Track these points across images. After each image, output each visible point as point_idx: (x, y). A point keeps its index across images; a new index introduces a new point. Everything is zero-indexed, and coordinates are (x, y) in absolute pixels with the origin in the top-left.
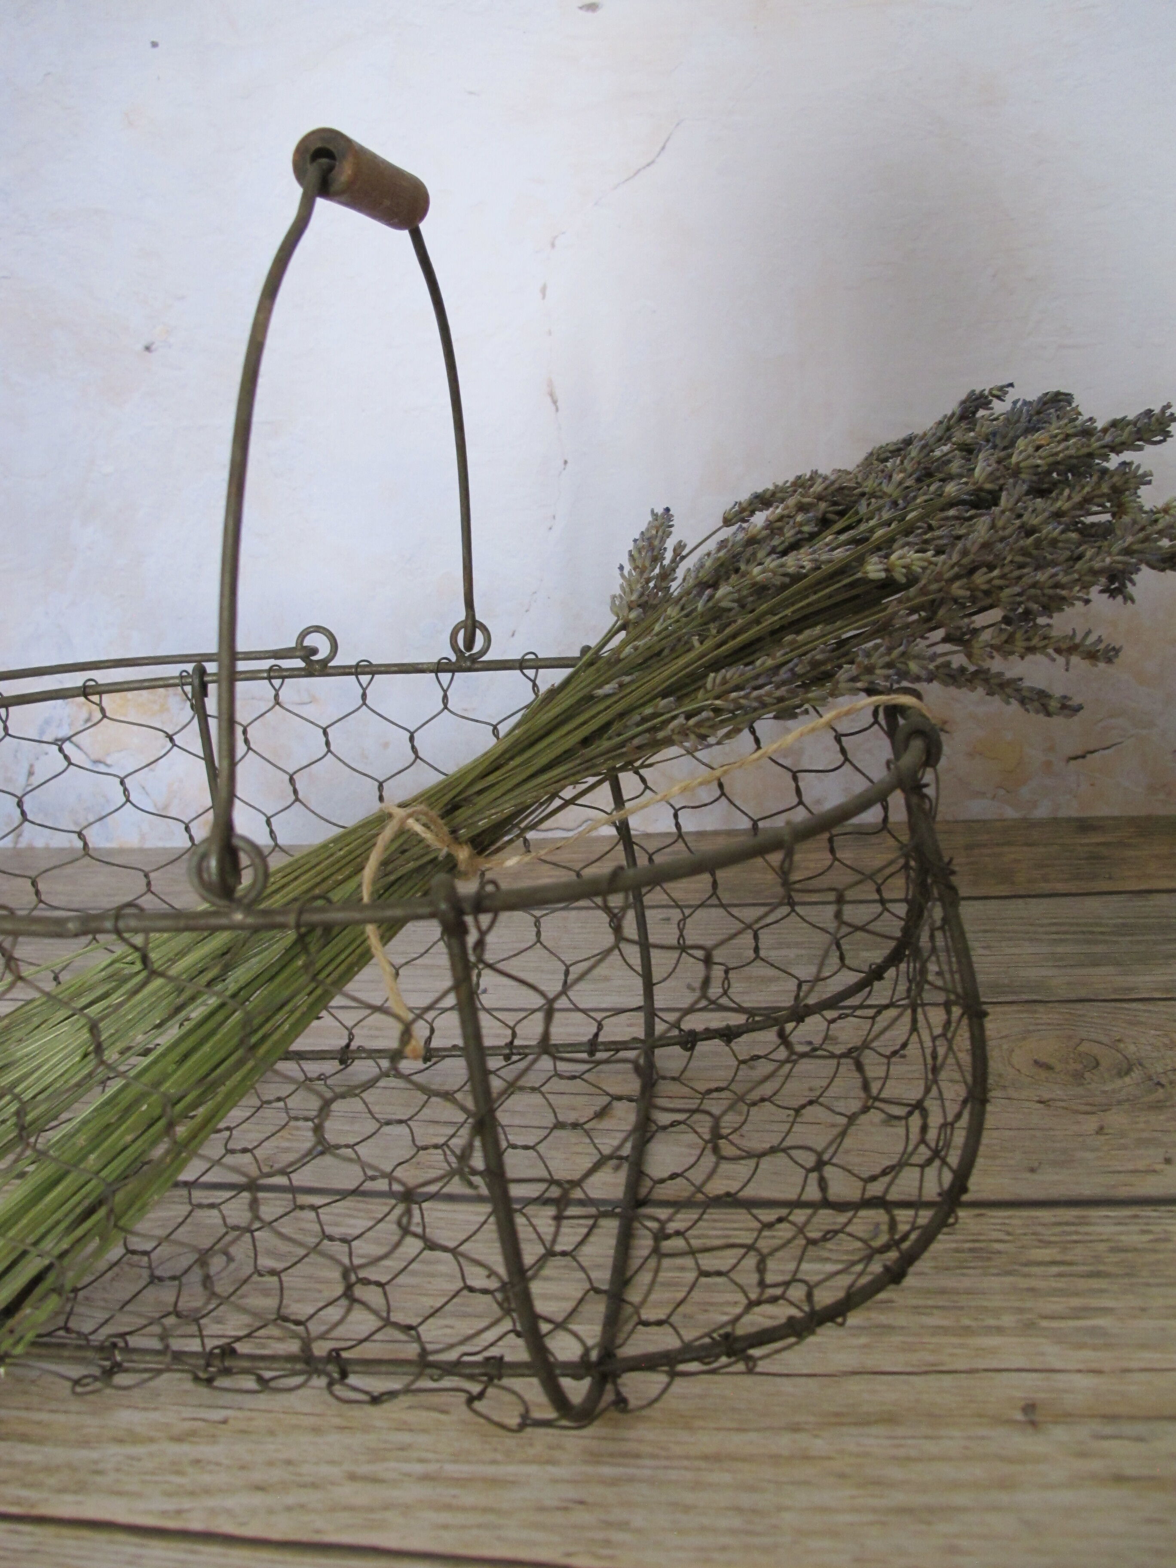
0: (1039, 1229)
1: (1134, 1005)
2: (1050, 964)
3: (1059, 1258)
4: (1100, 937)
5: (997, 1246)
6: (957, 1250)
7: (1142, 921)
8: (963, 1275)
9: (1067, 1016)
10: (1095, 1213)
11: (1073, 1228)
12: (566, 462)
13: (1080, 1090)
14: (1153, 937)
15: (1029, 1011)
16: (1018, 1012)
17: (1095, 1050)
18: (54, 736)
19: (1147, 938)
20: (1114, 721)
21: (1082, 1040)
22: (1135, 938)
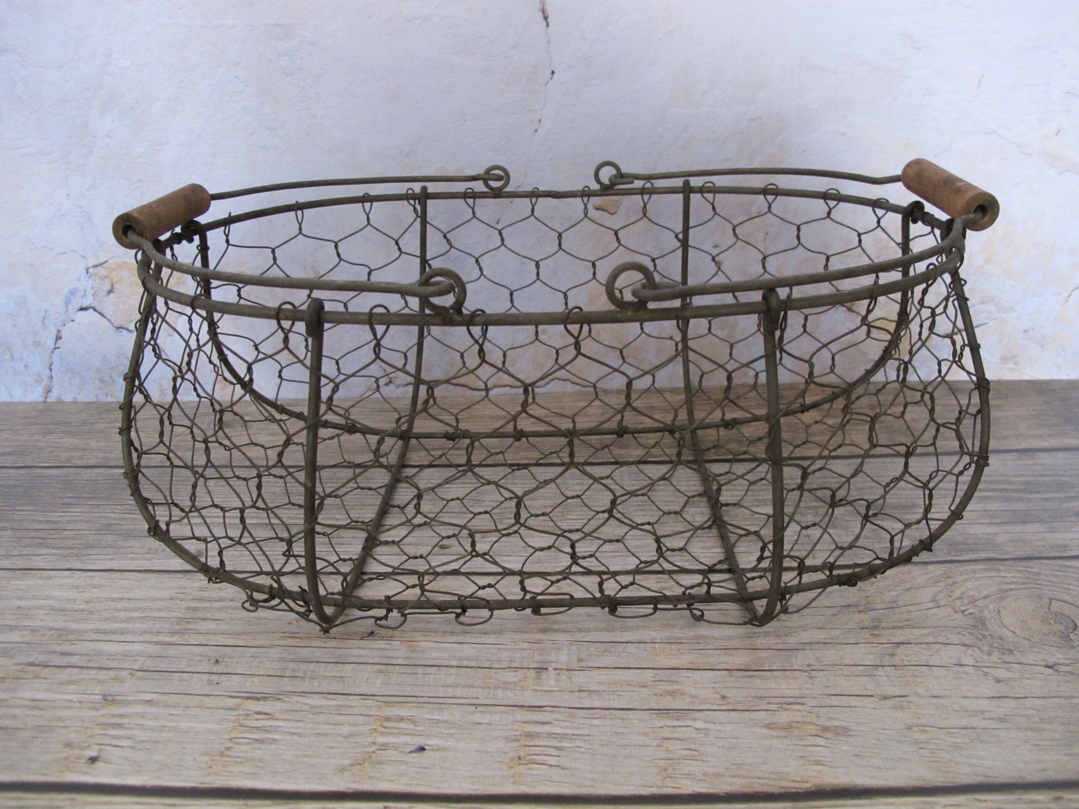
2: (987, 521)
7: (1040, 479)
9: (1026, 575)
12: (553, 73)
13: (1074, 653)
14: (1057, 495)
15: (992, 570)
16: (985, 570)
17: (1068, 610)
18: (79, 306)
19: (1051, 495)
20: (983, 307)
21: (1051, 600)
22: (1043, 496)
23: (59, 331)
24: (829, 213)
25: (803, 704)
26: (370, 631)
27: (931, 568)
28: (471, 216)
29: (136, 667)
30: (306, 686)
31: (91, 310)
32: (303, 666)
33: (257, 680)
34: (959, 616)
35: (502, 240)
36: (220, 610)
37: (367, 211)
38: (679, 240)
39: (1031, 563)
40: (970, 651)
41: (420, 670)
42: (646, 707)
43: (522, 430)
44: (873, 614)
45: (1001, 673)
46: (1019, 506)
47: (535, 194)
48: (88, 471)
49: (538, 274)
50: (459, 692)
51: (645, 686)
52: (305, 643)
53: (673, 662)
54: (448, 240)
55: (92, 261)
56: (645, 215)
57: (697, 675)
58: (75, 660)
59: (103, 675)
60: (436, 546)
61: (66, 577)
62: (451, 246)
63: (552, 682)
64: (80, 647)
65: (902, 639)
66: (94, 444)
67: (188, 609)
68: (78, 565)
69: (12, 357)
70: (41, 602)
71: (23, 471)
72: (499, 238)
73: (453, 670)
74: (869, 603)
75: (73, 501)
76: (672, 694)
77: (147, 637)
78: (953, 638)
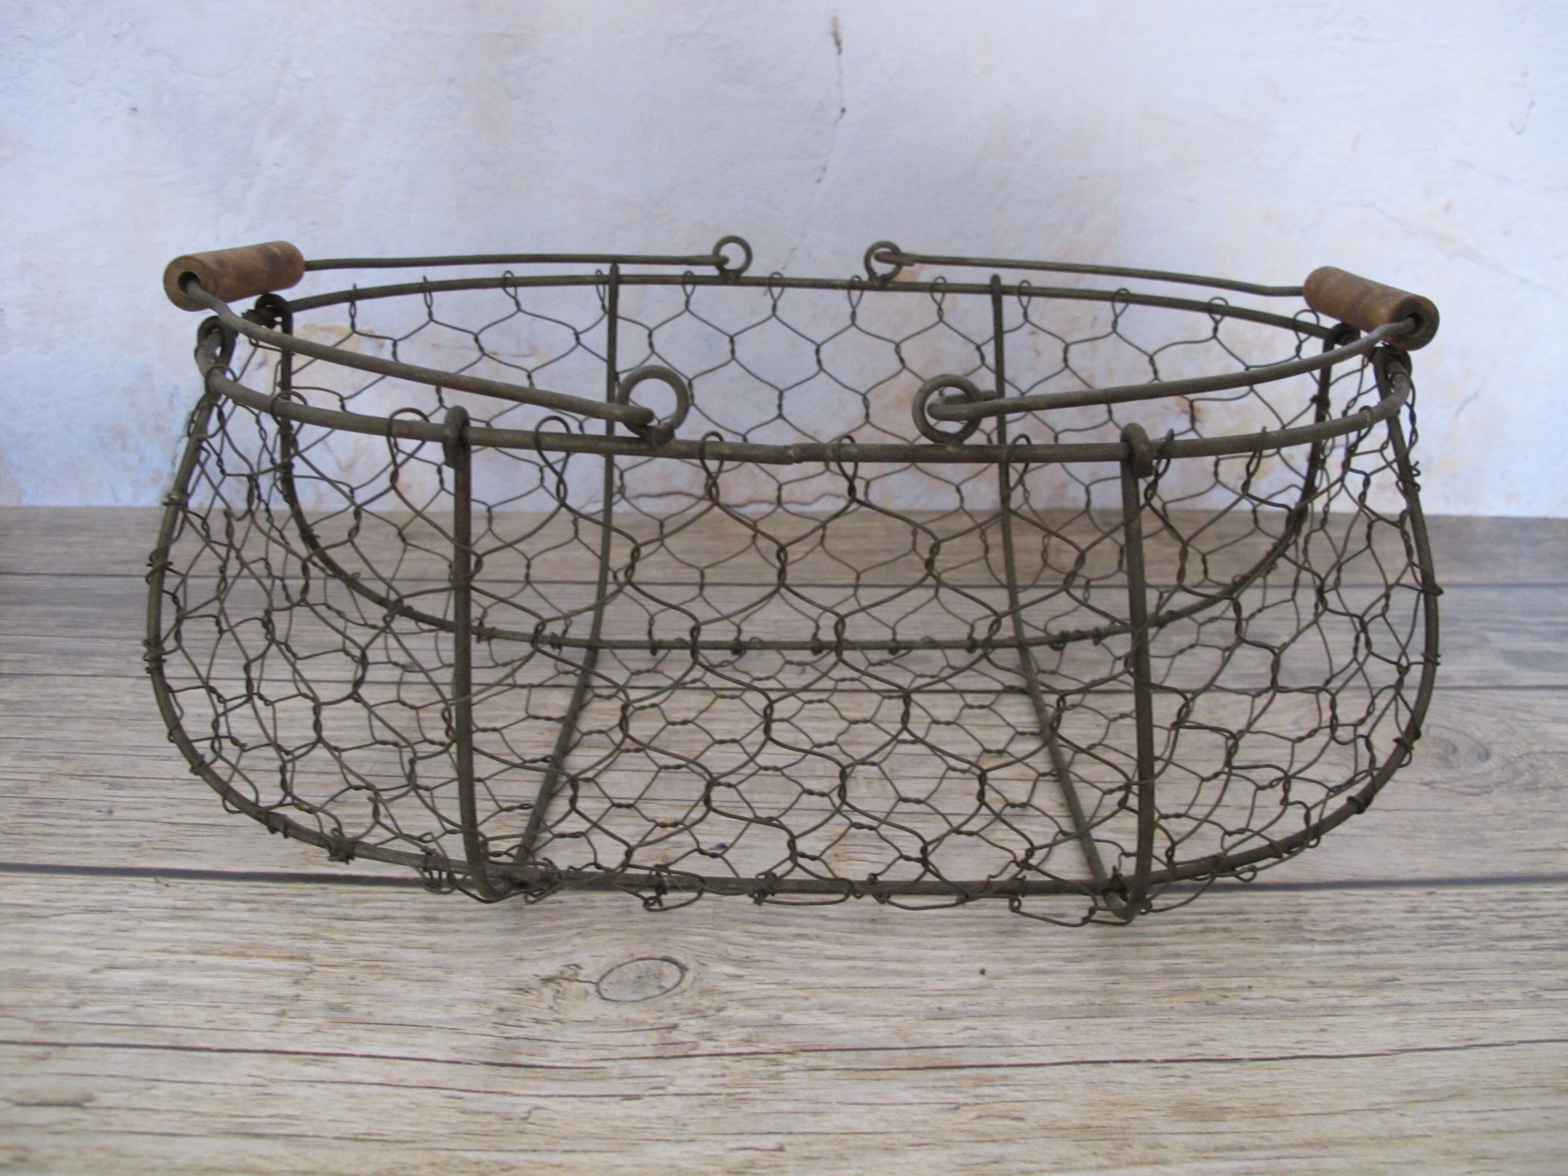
0: (1491, 905)
1: (1457, 693)
3: (1525, 932)
5: (1463, 923)
6: (1429, 928)
10: (1535, 889)
11: (1523, 904)
12: (843, 110)
13: (1451, 773)
17: (1447, 735)
69: (124, 447)
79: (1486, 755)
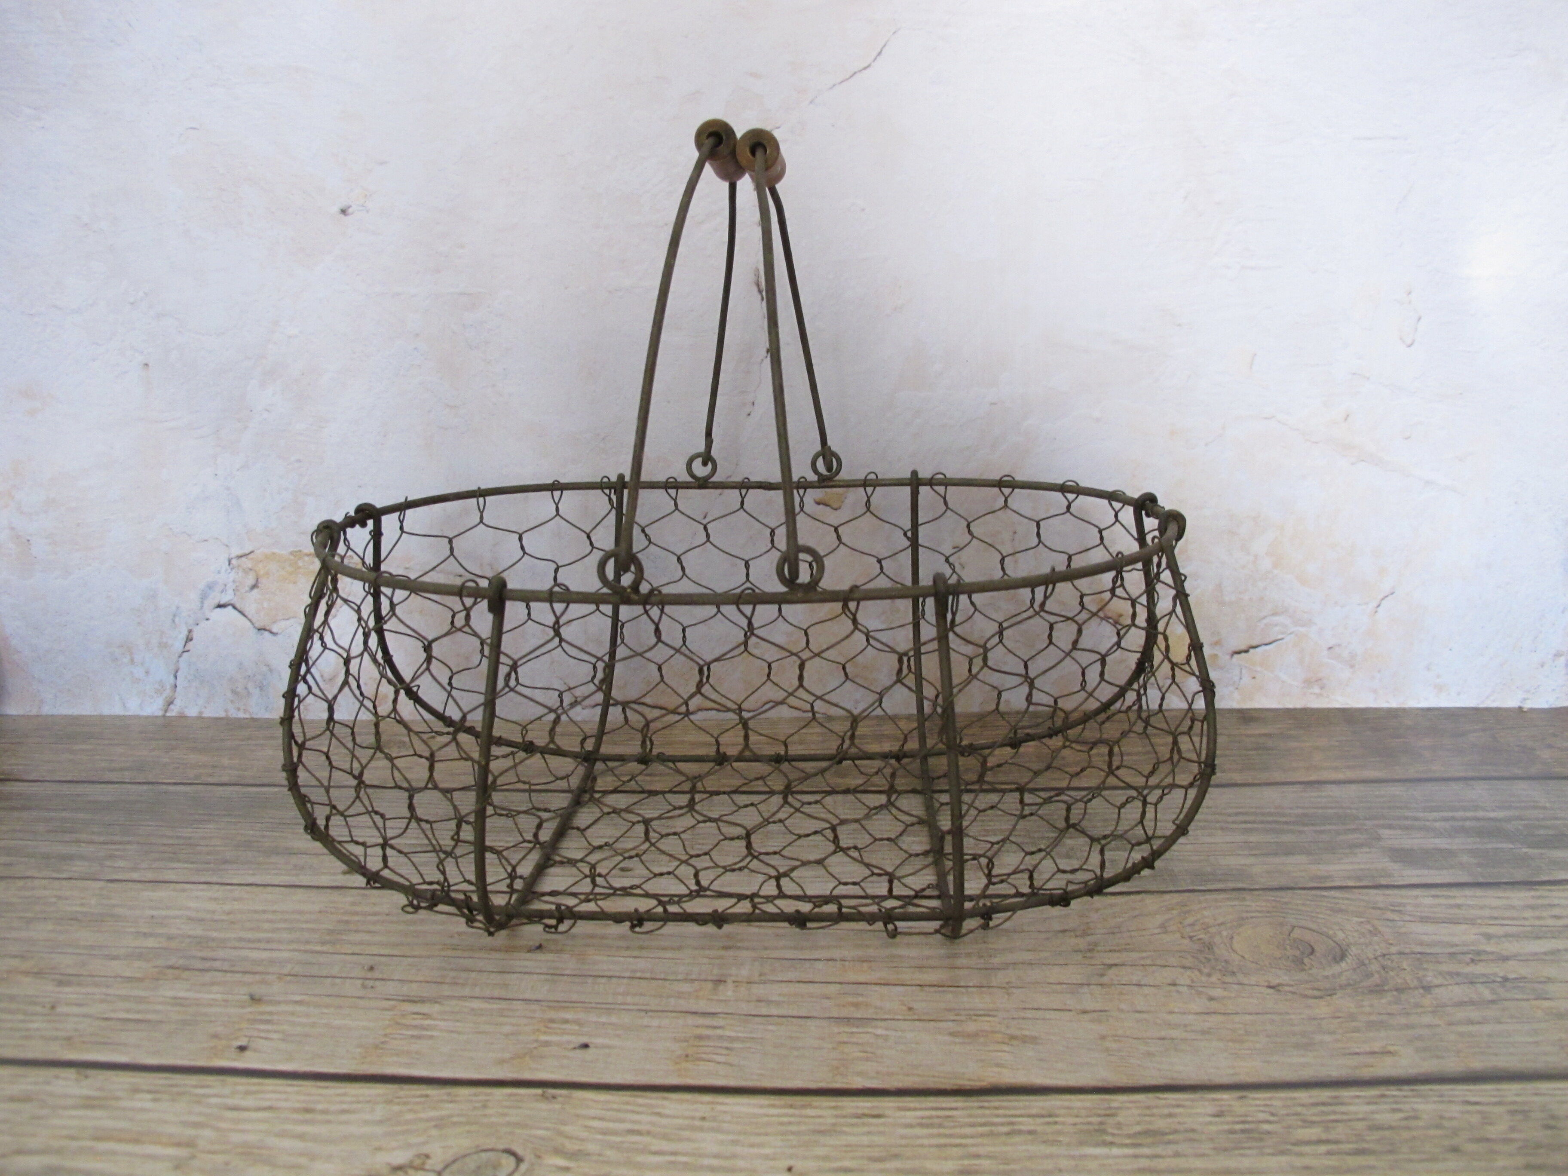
0: (1299, 1109)
1: (1332, 893)
2: (1246, 852)
3: (1324, 1136)
4: (1286, 827)
5: (1266, 1127)
6: (1231, 1132)
7: (1320, 811)
8: (1242, 1155)
9: (1274, 904)
10: (1346, 1093)
11: (1330, 1108)
13: (1303, 976)
14: (1334, 827)
15: (1238, 899)
16: (1228, 899)
17: (1308, 936)
18: (216, 602)
19: (1328, 827)
20: (1276, 619)
21: (1293, 927)
22: (1318, 828)
23: (190, 631)
24: (1069, 507)
25: (994, 1016)
26: (538, 944)
27: (1167, 897)
28: (673, 508)
29: (285, 971)
30: (467, 991)
31: (230, 607)
32: (464, 975)
33: (414, 985)
34: (1186, 941)
35: (708, 536)
36: (374, 923)
37: (557, 501)
38: (908, 538)
39: (1279, 893)
40: (1188, 973)
41: (590, 980)
42: (827, 1015)
43: (725, 753)
44: (1089, 939)
45: (1218, 992)
46: (1286, 838)
47: (745, 485)
48: (221, 788)
49: (748, 575)
50: (629, 999)
51: (828, 998)
52: (466, 954)
53: (862, 979)
54: (646, 535)
55: (235, 551)
56: (868, 509)
57: (885, 990)
58: (217, 964)
59: (248, 978)
60: (614, 867)
61: (203, 890)
62: (650, 542)
63: (730, 993)
64: (221, 953)
65: (1116, 961)
66: (226, 761)
67: (339, 922)
68: (215, 879)
69: (132, 661)
70: (177, 912)
71: (145, 787)
72: (704, 533)
73: (625, 981)
74: (1089, 928)
75: (206, 818)
76: (856, 1005)
77: (294, 946)
78: (1173, 961)
79: (1341, 955)
